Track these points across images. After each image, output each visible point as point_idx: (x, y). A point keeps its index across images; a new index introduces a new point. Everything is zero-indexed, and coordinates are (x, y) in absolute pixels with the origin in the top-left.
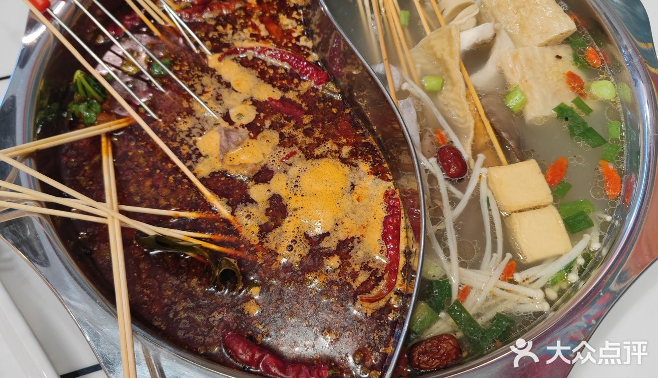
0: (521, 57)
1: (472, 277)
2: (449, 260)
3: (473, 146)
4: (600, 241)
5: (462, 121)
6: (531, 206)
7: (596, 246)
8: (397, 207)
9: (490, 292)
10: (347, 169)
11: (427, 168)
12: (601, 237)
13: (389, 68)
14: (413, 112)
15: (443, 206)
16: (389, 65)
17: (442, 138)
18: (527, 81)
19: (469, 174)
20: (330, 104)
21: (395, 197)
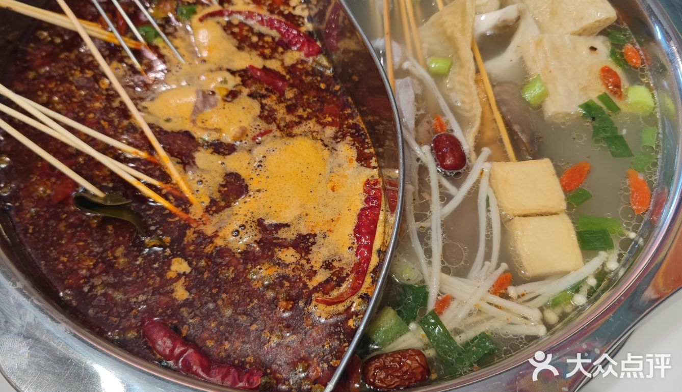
0: (547, 47)
1: (456, 286)
2: (430, 263)
3: (476, 138)
4: (619, 261)
5: (467, 107)
6: (538, 212)
7: (613, 265)
8: (378, 198)
9: (476, 305)
10: (326, 152)
11: (419, 156)
12: (620, 256)
13: (391, 43)
14: (411, 92)
15: (431, 201)
16: (391, 41)
17: (441, 126)
18: (550, 72)
19: (468, 168)
20: (319, 78)
21: (376, 187)
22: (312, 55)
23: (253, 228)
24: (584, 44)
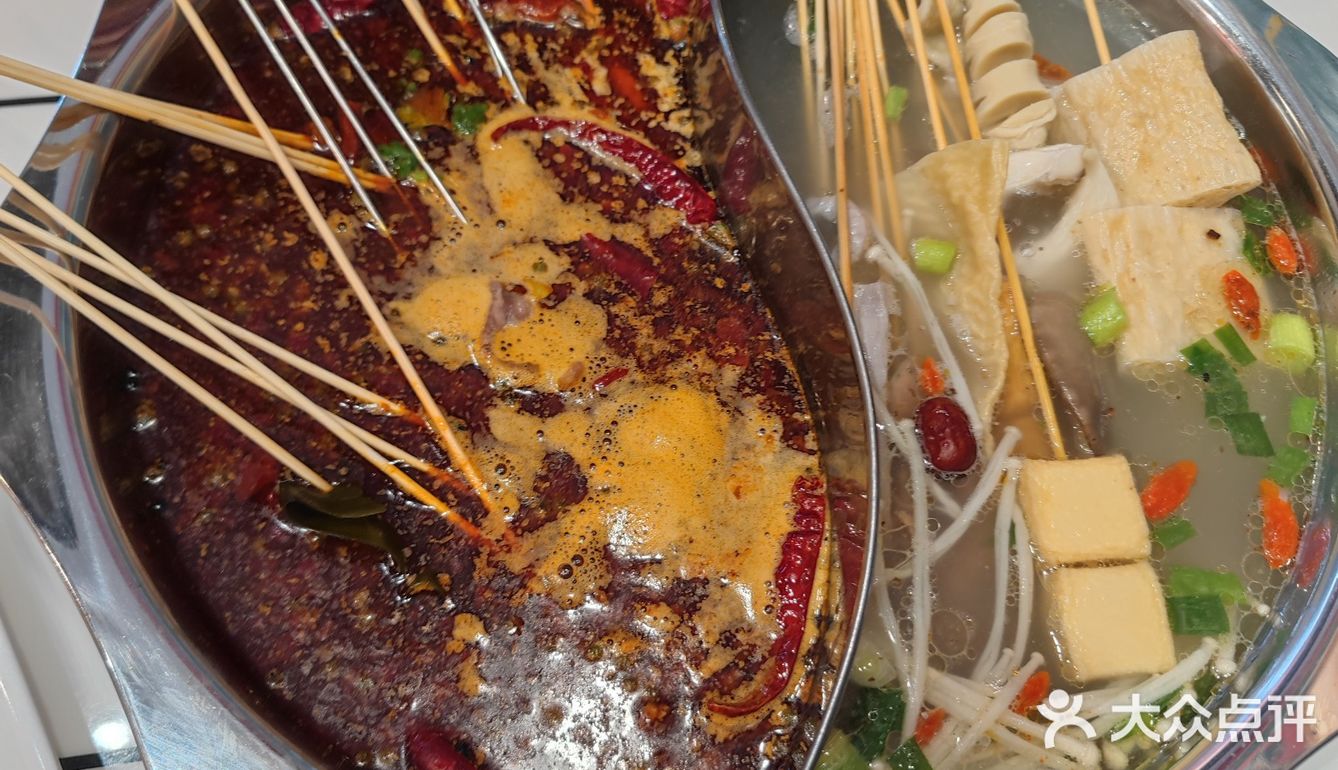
0: (1129, 227)
2: (911, 648)
3: (996, 408)
4: (1237, 657)
5: (982, 346)
6: (1101, 558)
7: (1226, 666)
8: (820, 518)
9: (987, 732)
10: (725, 417)
11: (893, 440)
12: (1240, 649)
13: (848, 208)
14: (883, 314)
15: (914, 528)
16: (847, 203)
17: (935, 382)
18: (1134, 280)
19: (979, 467)
20: (713, 267)
21: (817, 493)
22: (699, 221)
23: (597, 563)
24: (1196, 224)
